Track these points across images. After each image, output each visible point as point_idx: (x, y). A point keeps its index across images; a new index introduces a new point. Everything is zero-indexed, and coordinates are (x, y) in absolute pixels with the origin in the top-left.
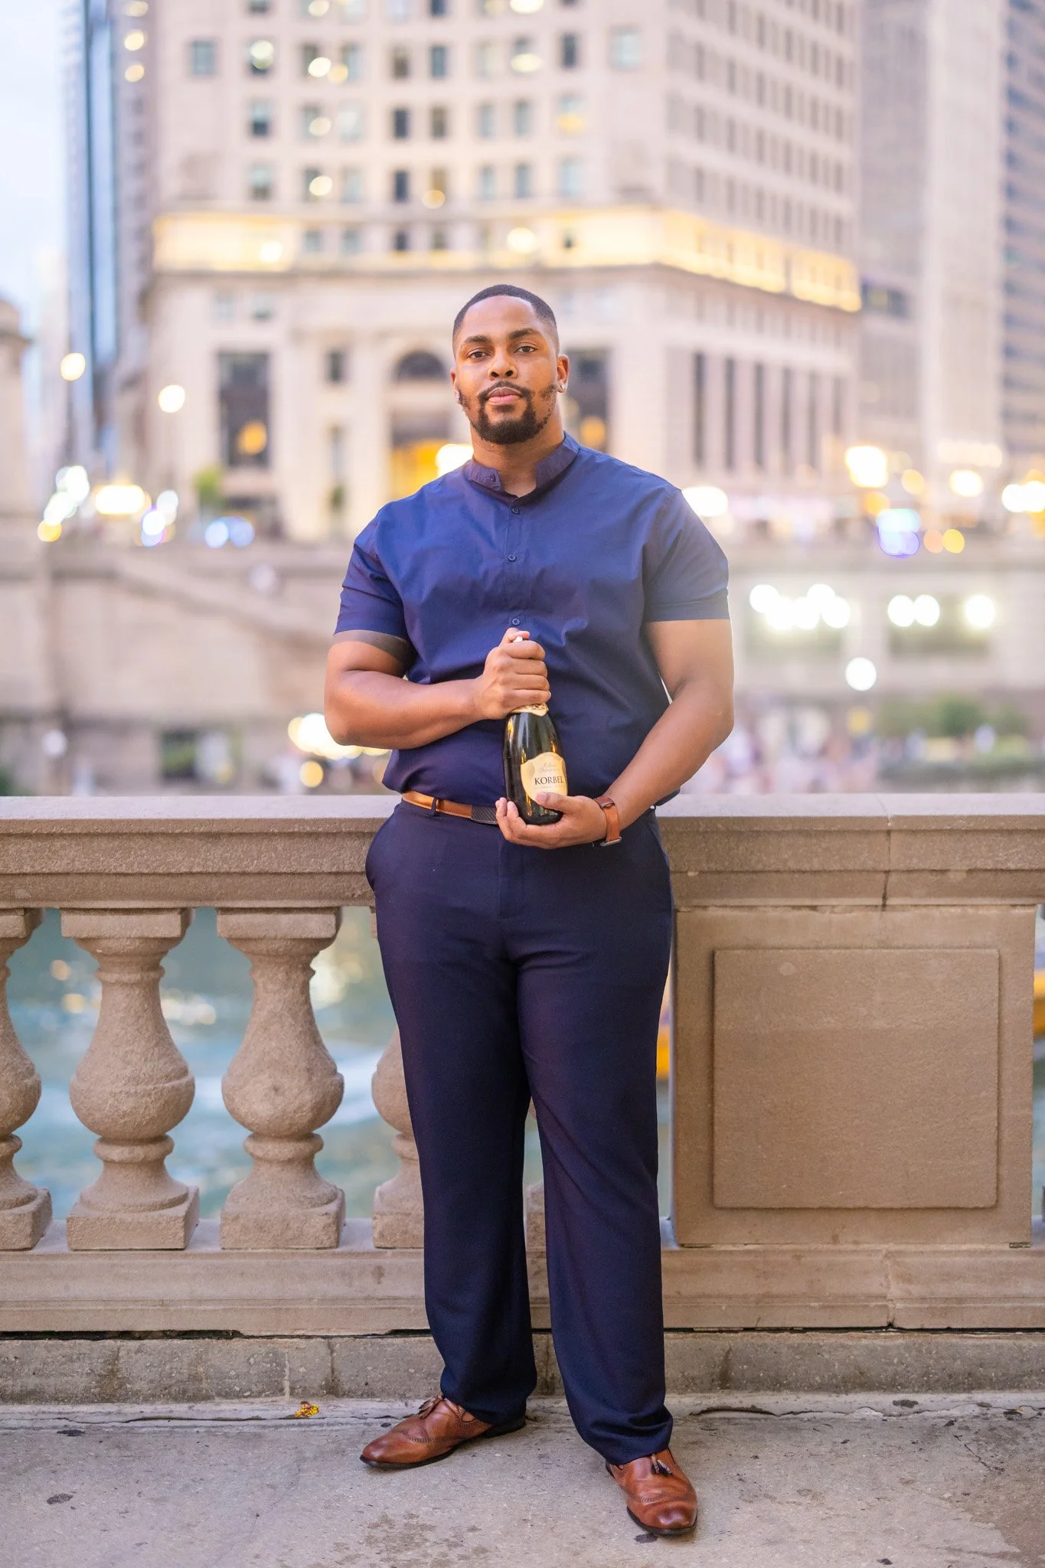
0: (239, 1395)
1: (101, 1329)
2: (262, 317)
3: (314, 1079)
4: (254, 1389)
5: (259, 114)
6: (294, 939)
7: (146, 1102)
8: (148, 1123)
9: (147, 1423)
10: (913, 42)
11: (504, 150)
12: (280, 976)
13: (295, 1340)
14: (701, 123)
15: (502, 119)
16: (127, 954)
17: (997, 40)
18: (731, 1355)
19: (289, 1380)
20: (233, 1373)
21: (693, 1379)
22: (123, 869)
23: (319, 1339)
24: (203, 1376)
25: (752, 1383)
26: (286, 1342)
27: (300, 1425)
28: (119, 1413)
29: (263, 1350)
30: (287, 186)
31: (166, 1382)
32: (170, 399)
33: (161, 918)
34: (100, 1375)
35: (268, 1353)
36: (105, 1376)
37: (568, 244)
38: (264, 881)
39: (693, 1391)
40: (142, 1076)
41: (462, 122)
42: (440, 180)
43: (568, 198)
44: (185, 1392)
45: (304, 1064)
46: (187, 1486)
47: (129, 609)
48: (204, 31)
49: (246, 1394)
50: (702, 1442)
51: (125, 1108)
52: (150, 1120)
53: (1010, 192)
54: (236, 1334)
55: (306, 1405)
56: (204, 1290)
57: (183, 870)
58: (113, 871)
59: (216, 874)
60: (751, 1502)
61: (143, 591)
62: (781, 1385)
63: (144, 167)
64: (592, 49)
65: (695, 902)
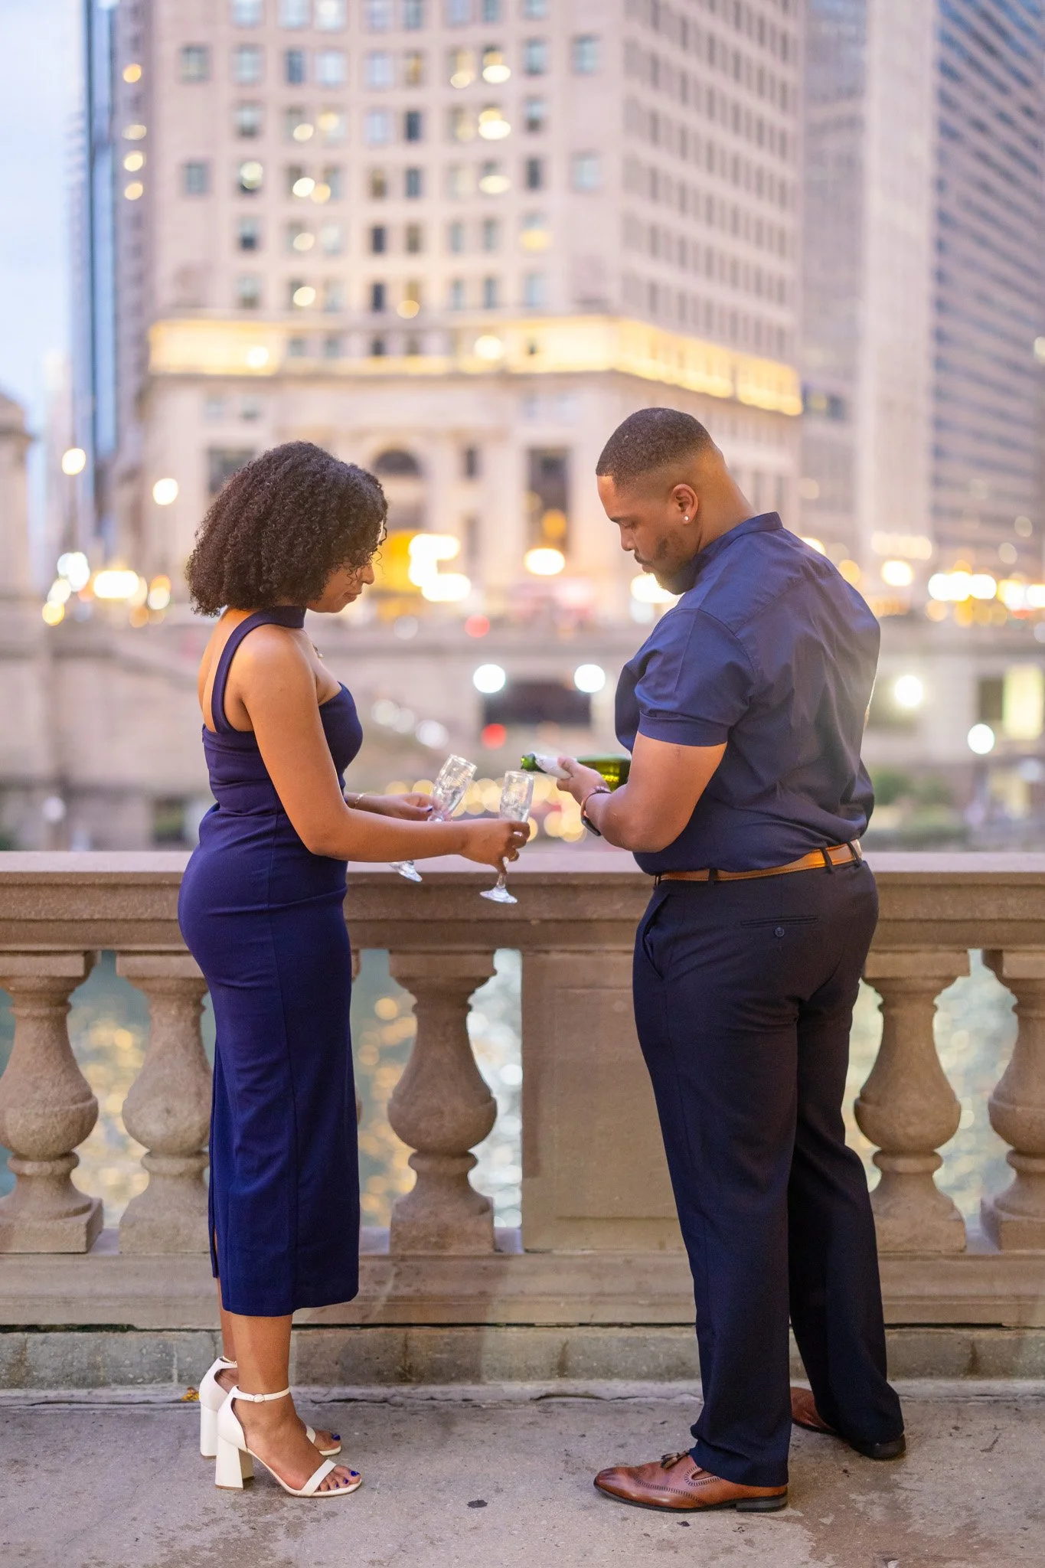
0: (132, 1382)
1: (11, 1322)
2: (250, 417)
3: (202, 1102)
4: (147, 1376)
5: (248, 230)
6: (184, 979)
7: (53, 1123)
8: (54, 1142)
9: (50, 1406)
10: (851, 166)
11: (473, 265)
12: (173, 1012)
13: (183, 1333)
14: (655, 241)
15: (471, 236)
16: (36, 992)
17: (927, 166)
18: (568, 1347)
19: (178, 1368)
20: (127, 1362)
21: (534, 1368)
22: (33, 916)
23: (204, 1333)
24: (101, 1365)
25: (587, 1371)
26: (174, 1335)
27: (185, 1408)
28: (26, 1398)
29: (155, 1342)
30: (273, 295)
31: (68, 1370)
32: (164, 492)
33: (67, 959)
34: (9, 1364)
35: (159, 1345)
36: (14, 1365)
37: (532, 351)
38: (157, 927)
39: (534, 1379)
40: (49, 1099)
41: (435, 238)
42: (414, 290)
43: (531, 307)
44: (85, 1379)
45: (193, 1089)
46: (79, 1460)
47: (124, 685)
48: (198, 153)
49: (140, 1380)
50: (537, 1423)
51: (34, 1127)
52: (58, 1137)
53: (940, 306)
54: (130, 1328)
55: (192, 1391)
56: (103, 1287)
57: (85, 916)
58: (23, 917)
59: (114, 921)
60: (573, 1474)
61: (138, 668)
62: (613, 1374)
63: (141, 278)
64: (555, 173)
65: (538, 947)
